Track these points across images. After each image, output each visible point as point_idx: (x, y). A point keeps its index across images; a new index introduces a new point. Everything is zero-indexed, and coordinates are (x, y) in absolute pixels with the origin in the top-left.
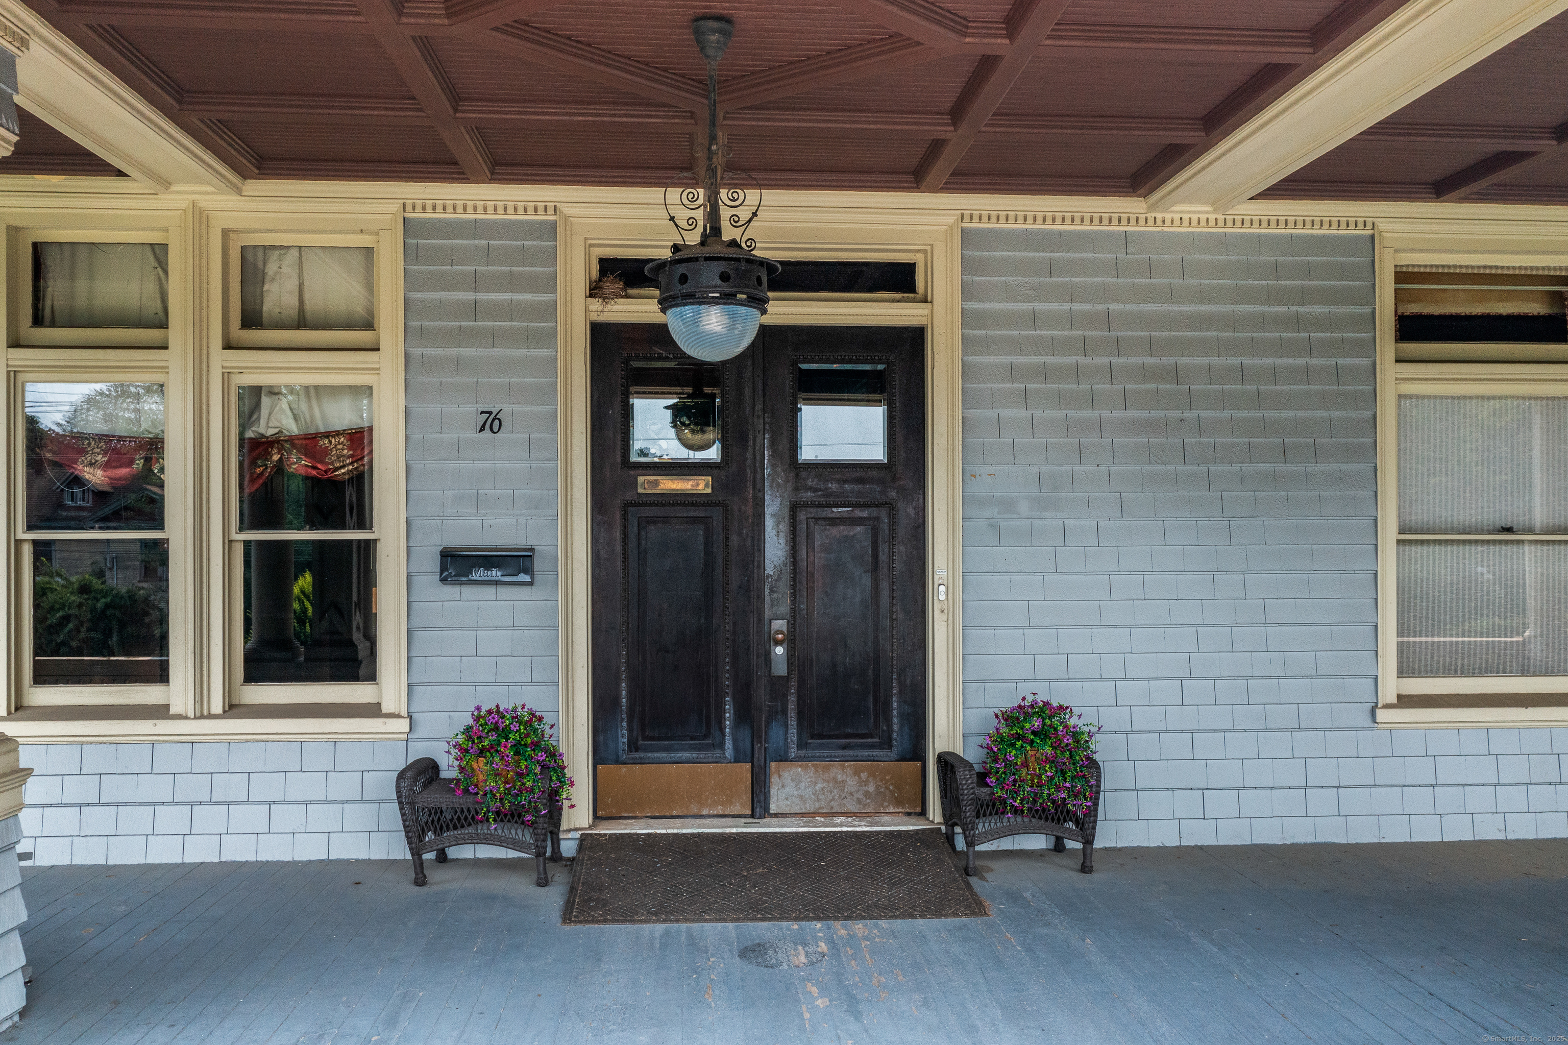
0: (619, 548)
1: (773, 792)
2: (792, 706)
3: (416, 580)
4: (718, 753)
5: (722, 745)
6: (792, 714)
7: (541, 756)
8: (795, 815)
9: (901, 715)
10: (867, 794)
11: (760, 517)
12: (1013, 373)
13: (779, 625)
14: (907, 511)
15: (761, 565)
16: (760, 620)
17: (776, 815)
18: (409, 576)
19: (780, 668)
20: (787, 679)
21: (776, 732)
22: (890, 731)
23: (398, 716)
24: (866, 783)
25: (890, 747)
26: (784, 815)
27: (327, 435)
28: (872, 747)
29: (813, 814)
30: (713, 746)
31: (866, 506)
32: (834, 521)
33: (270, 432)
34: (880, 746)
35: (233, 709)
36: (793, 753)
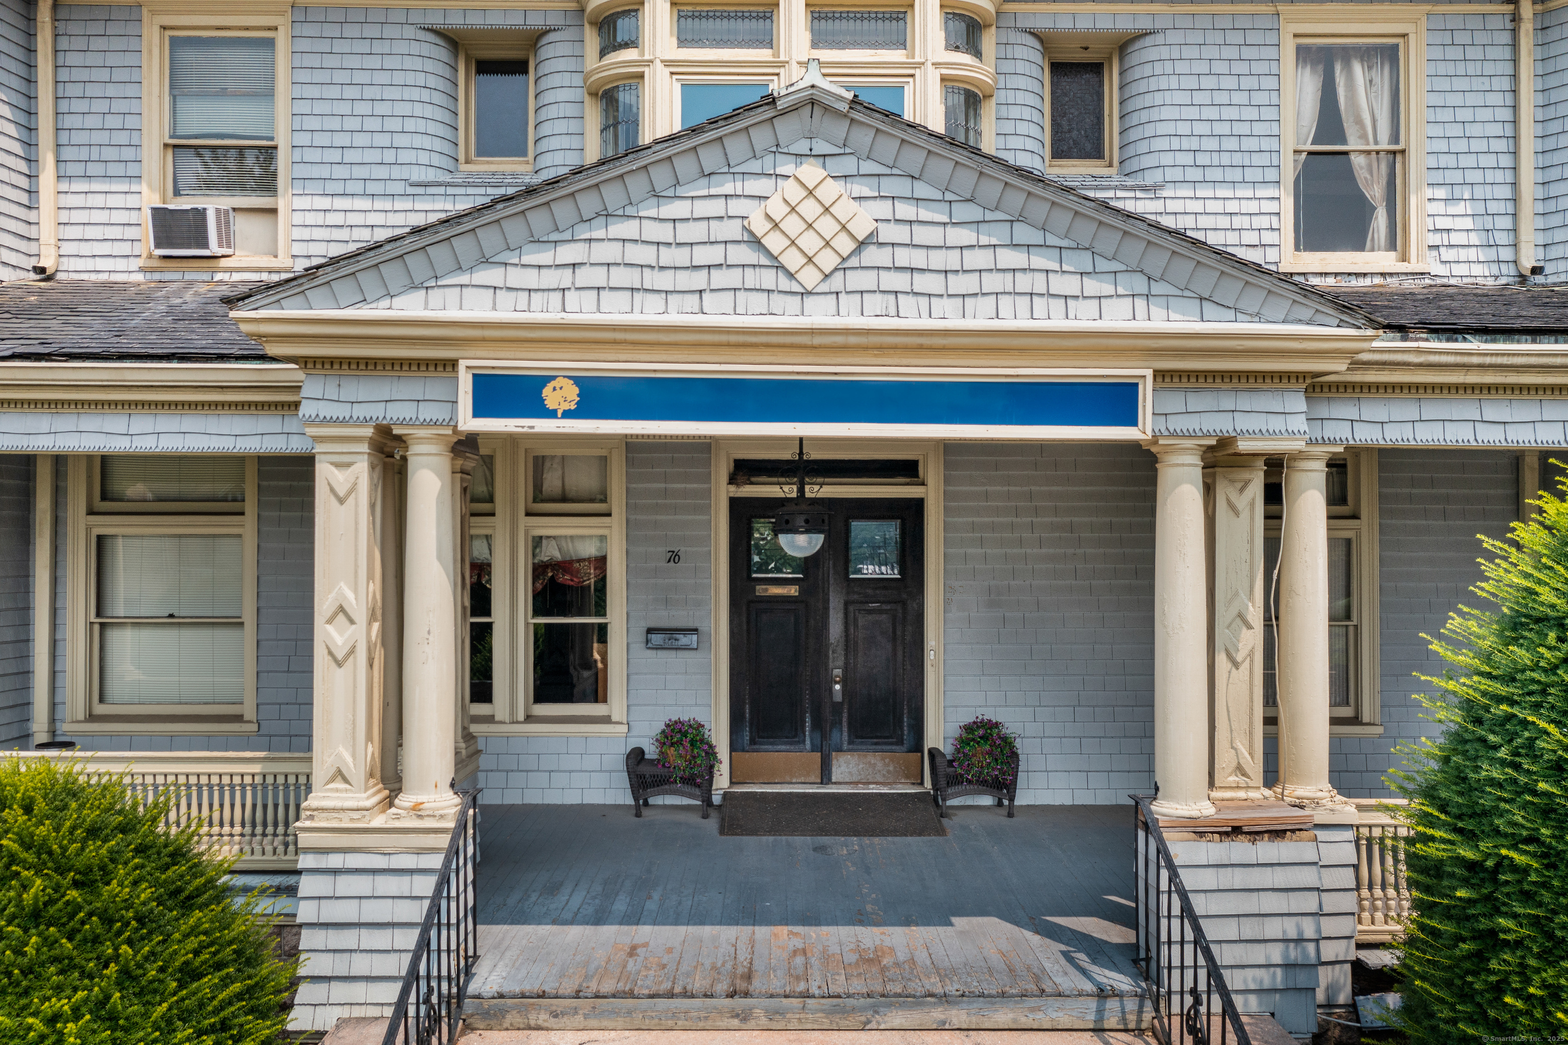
0: (745, 627)
1: (834, 769)
2: (845, 720)
3: (632, 646)
4: (801, 746)
5: (804, 741)
6: (845, 724)
7: (706, 747)
8: (846, 783)
9: (909, 725)
10: (889, 772)
11: (826, 609)
12: (973, 527)
13: (838, 672)
14: (912, 605)
15: (827, 638)
16: (826, 670)
17: (835, 783)
18: (628, 644)
19: (838, 698)
20: (841, 704)
21: (835, 735)
22: (903, 734)
23: (621, 723)
24: (888, 765)
25: (902, 744)
26: (840, 783)
27: (579, 561)
28: (891, 744)
29: (857, 783)
30: (799, 742)
31: (889, 602)
32: (870, 612)
33: (546, 559)
34: (896, 744)
35: (529, 719)
36: (845, 746)
